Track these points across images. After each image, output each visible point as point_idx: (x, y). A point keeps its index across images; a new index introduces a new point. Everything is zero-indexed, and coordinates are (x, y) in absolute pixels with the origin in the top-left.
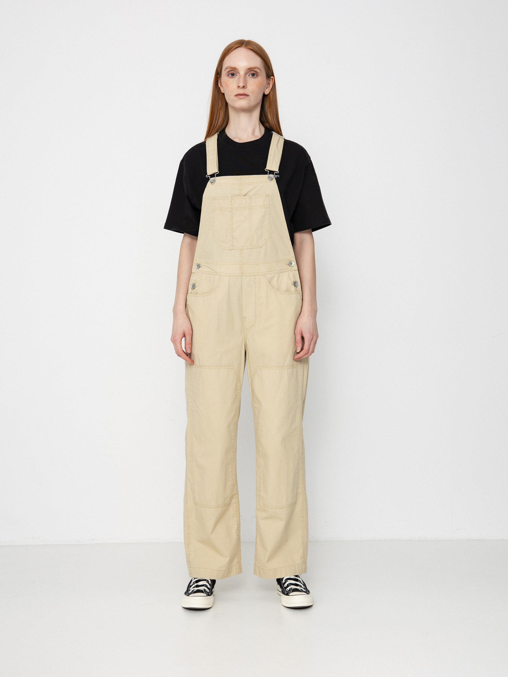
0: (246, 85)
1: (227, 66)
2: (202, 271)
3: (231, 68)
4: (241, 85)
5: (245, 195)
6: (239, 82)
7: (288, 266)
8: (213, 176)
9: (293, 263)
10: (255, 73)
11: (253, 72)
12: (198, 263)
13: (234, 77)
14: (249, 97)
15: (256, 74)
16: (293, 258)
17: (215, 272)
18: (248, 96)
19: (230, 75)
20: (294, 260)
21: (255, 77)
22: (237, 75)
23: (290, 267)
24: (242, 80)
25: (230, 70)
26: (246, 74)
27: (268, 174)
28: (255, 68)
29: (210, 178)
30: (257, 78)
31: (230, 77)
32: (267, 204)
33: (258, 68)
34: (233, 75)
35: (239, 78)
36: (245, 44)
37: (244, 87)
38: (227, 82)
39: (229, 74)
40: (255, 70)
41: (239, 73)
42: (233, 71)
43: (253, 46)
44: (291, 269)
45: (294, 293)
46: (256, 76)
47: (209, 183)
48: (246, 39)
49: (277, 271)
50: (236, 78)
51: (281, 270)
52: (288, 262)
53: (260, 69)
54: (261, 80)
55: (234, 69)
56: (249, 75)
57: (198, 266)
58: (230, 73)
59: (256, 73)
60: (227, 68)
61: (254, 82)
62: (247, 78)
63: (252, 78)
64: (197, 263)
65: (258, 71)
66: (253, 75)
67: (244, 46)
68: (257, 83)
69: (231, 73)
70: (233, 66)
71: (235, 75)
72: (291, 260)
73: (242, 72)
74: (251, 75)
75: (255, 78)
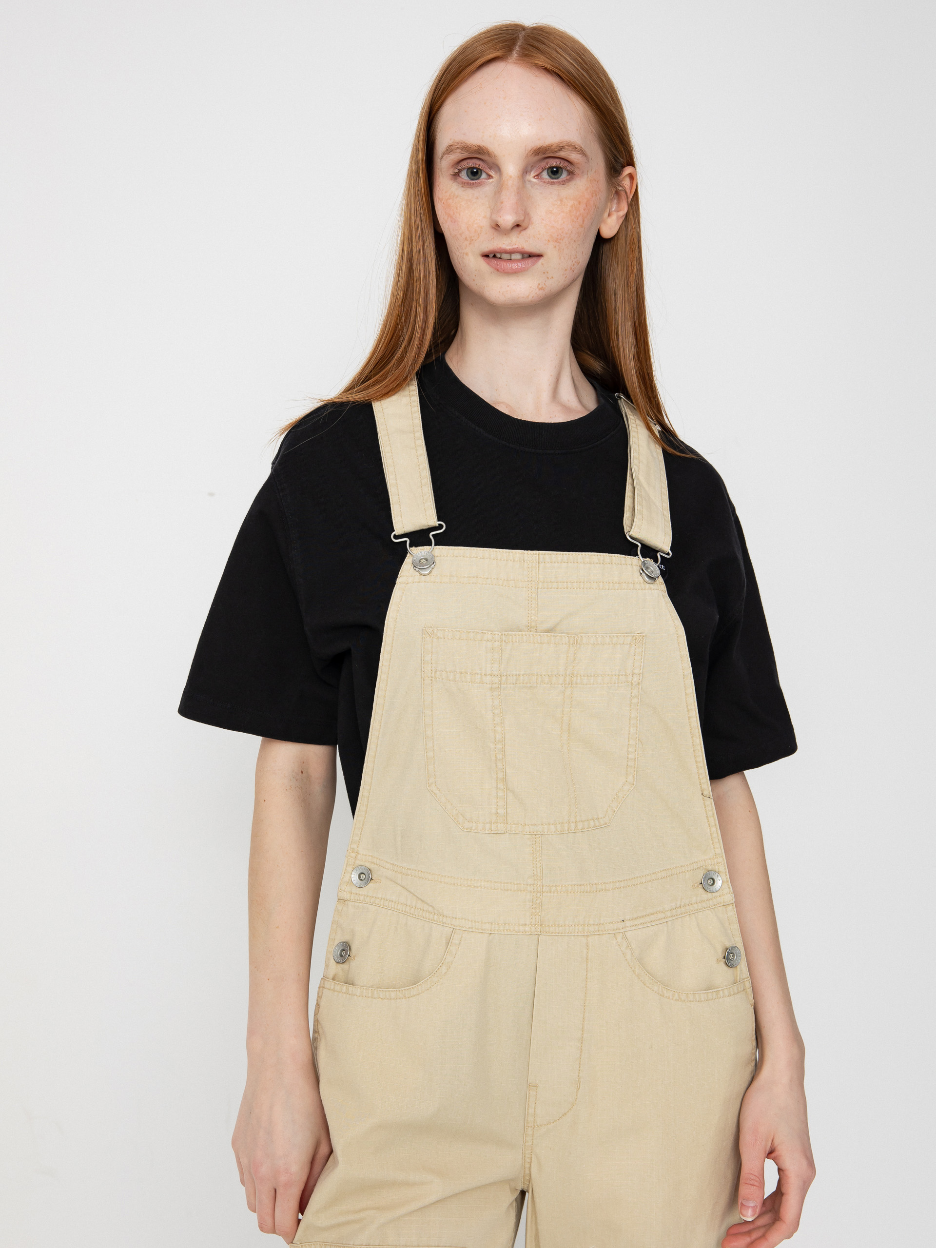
0: (527, 214)
1: (450, 142)
2: (380, 896)
3: (466, 148)
4: (508, 219)
5: (548, 631)
6: (496, 206)
7: (700, 890)
8: (420, 537)
9: (720, 878)
10: (562, 164)
11: (554, 163)
12: (363, 863)
13: (480, 184)
14: (542, 260)
15: (568, 171)
16: (720, 860)
17: (431, 909)
18: (539, 256)
19: (464, 175)
20: (722, 867)
21: (560, 179)
22: (492, 173)
23: (709, 894)
24: (509, 199)
25: (466, 155)
26: (525, 171)
27: (636, 555)
28: (561, 148)
29: (411, 546)
30: (573, 184)
31: (464, 184)
32: (637, 671)
33: (572, 147)
34: (475, 173)
35: (499, 189)
36: (523, 48)
37: (518, 226)
38: (450, 201)
39: (460, 171)
40: (562, 154)
41: (497, 168)
42: (478, 162)
43: (555, 54)
44: (711, 903)
45: (726, 992)
46: (564, 176)
47: (406, 568)
48: (529, 19)
49: (662, 915)
50: (487, 187)
51: (679, 910)
52: (700, 876)
53: (582, 152)
54: (587, 190)
55: (480, 153)
56: (537, 175)
57: (363, 876)
58: (464, 169)
59: (566, 164)
60: (450, 150)
61: (561, 201)
62: (528, 186)
63: (551, 187)
64: (358, 862)
65: (574, 157)
66: (555, 172)
67: (515, 54)
68: (570, 203)
69: (469, 168)
70: (474, 139)
71: (484, 176)
72: (710, 868)
73: (511, 168)
74: (545, 175)
75: (564, 183)
